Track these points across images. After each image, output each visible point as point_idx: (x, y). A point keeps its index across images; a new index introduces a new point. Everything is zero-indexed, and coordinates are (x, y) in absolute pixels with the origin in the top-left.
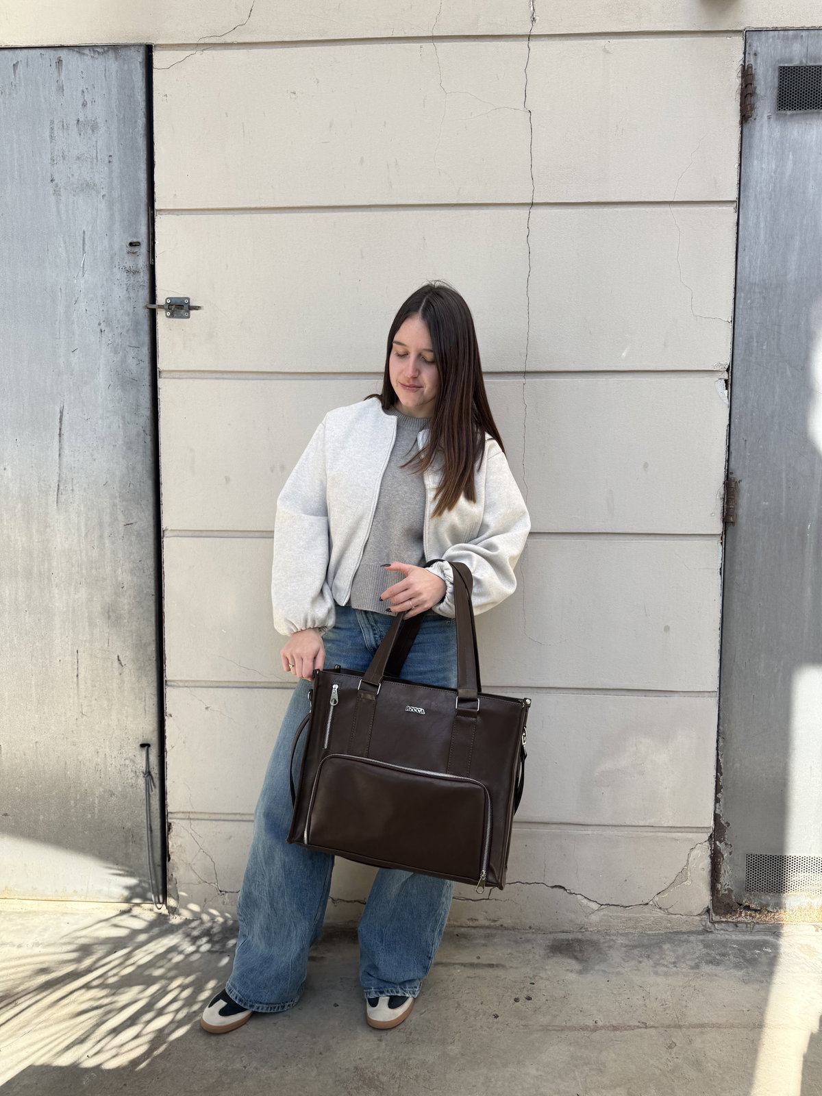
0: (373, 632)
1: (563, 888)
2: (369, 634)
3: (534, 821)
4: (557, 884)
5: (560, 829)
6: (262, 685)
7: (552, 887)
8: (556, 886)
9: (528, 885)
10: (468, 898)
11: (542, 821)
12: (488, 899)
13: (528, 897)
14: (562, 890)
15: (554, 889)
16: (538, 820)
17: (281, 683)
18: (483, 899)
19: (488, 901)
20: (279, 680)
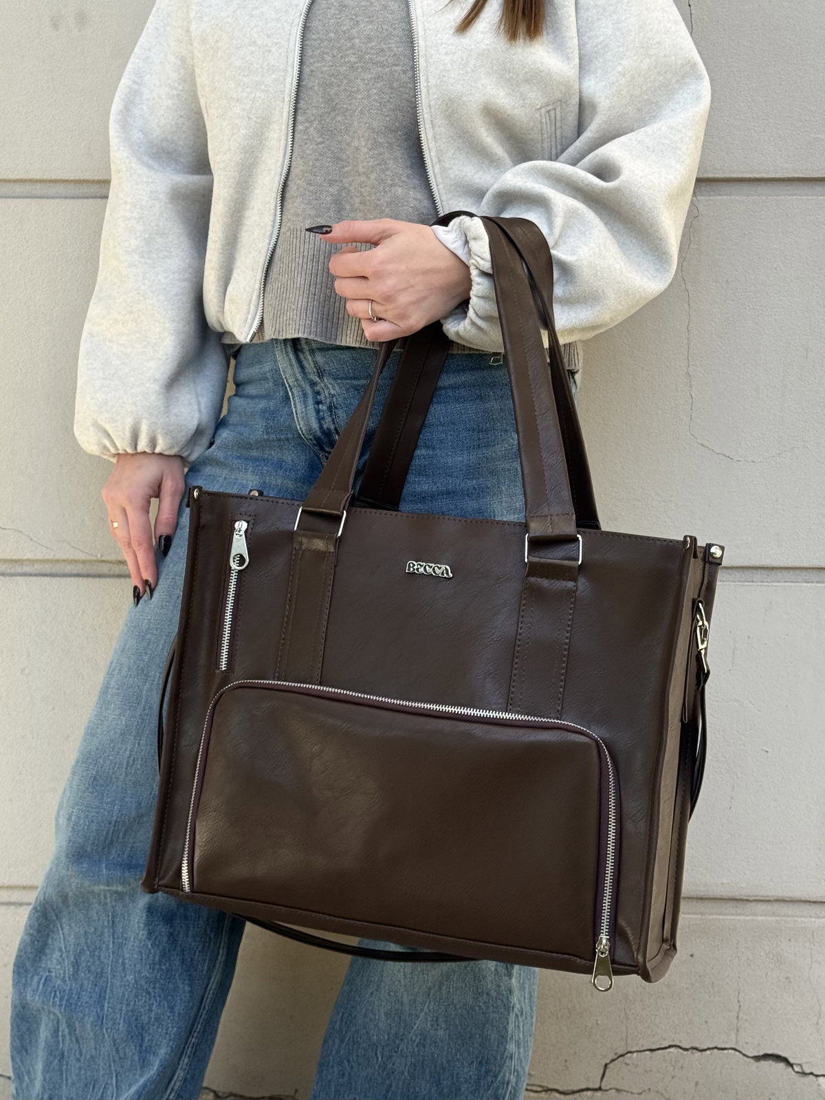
0: (315, 398)
1: (785, 1060)
2: (305, 402)
3: (711, 894)
4: (770, 1052)
5: (774, 914)
6: (38, 568)
7: (757, 1058)
8: (766, 1057)
9: (698, 1054)
10: (550, 1087)
11: (731, 895)
12: (600, 1089)
13: (697, 1084)
14: (782, 1065)
15: (763, 1063)
16: (725, 894)
17: (84, 562)
18: (588, 1089)
19: (599, 1094)
20: (81, 556)
